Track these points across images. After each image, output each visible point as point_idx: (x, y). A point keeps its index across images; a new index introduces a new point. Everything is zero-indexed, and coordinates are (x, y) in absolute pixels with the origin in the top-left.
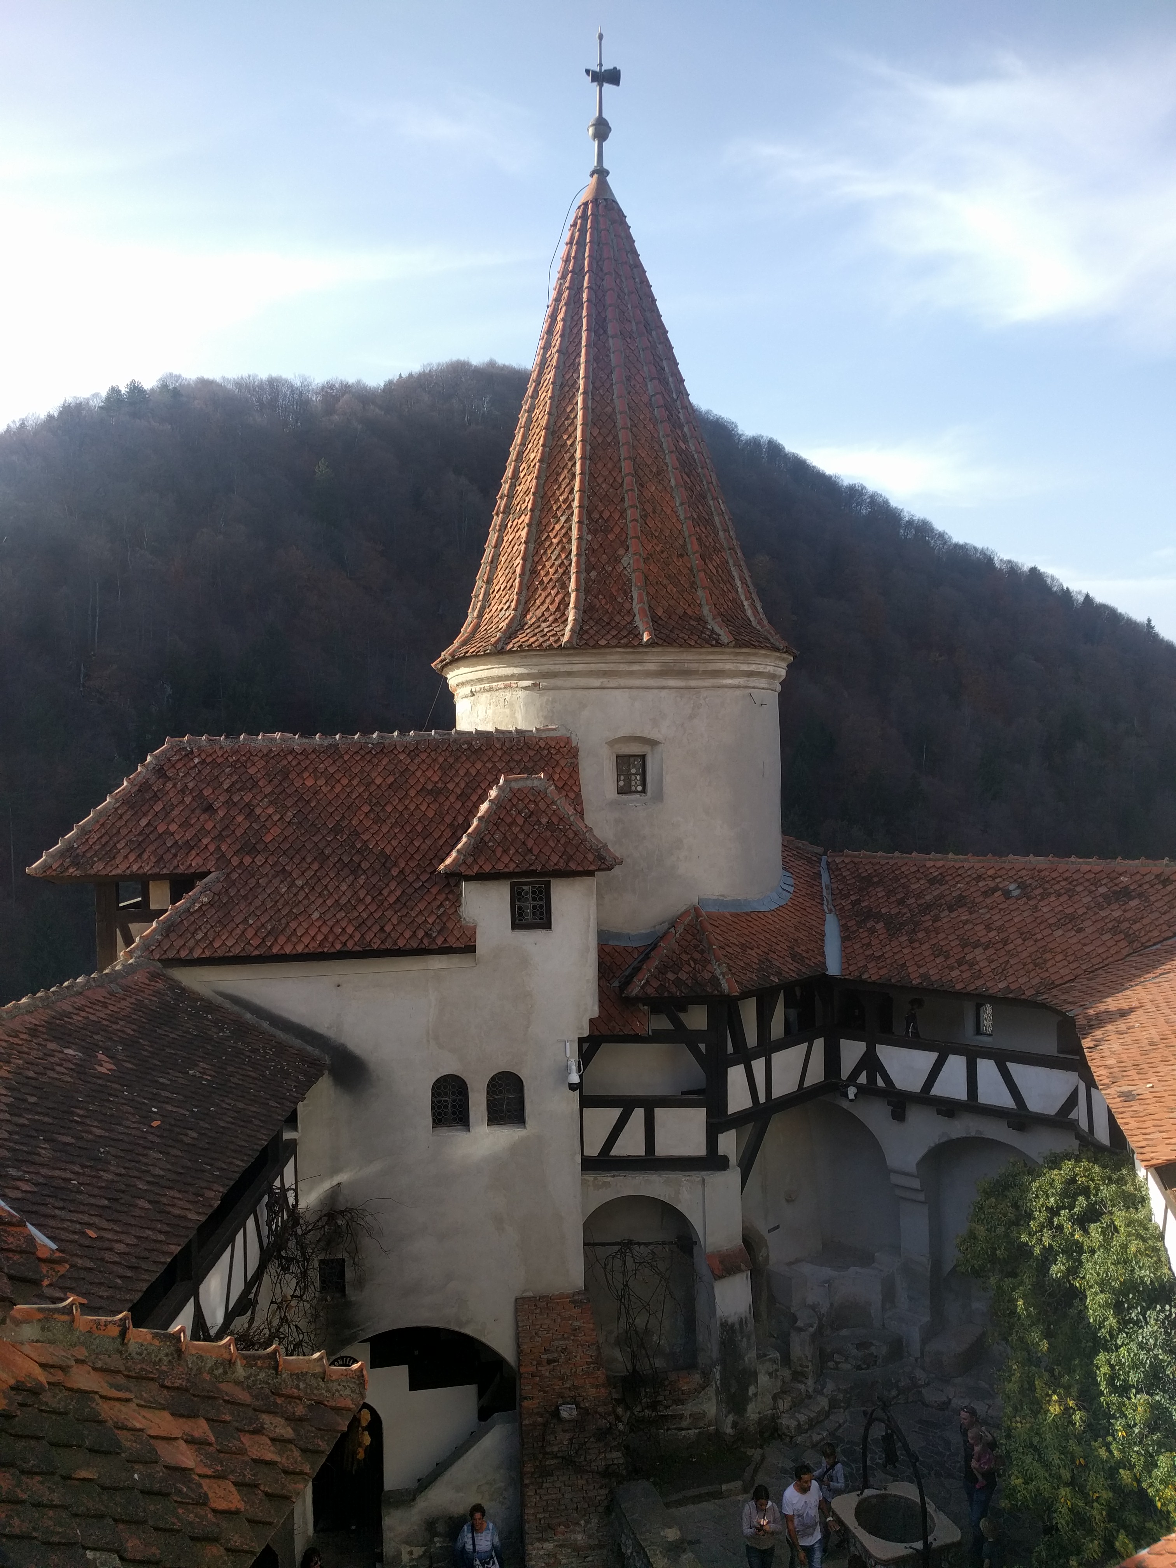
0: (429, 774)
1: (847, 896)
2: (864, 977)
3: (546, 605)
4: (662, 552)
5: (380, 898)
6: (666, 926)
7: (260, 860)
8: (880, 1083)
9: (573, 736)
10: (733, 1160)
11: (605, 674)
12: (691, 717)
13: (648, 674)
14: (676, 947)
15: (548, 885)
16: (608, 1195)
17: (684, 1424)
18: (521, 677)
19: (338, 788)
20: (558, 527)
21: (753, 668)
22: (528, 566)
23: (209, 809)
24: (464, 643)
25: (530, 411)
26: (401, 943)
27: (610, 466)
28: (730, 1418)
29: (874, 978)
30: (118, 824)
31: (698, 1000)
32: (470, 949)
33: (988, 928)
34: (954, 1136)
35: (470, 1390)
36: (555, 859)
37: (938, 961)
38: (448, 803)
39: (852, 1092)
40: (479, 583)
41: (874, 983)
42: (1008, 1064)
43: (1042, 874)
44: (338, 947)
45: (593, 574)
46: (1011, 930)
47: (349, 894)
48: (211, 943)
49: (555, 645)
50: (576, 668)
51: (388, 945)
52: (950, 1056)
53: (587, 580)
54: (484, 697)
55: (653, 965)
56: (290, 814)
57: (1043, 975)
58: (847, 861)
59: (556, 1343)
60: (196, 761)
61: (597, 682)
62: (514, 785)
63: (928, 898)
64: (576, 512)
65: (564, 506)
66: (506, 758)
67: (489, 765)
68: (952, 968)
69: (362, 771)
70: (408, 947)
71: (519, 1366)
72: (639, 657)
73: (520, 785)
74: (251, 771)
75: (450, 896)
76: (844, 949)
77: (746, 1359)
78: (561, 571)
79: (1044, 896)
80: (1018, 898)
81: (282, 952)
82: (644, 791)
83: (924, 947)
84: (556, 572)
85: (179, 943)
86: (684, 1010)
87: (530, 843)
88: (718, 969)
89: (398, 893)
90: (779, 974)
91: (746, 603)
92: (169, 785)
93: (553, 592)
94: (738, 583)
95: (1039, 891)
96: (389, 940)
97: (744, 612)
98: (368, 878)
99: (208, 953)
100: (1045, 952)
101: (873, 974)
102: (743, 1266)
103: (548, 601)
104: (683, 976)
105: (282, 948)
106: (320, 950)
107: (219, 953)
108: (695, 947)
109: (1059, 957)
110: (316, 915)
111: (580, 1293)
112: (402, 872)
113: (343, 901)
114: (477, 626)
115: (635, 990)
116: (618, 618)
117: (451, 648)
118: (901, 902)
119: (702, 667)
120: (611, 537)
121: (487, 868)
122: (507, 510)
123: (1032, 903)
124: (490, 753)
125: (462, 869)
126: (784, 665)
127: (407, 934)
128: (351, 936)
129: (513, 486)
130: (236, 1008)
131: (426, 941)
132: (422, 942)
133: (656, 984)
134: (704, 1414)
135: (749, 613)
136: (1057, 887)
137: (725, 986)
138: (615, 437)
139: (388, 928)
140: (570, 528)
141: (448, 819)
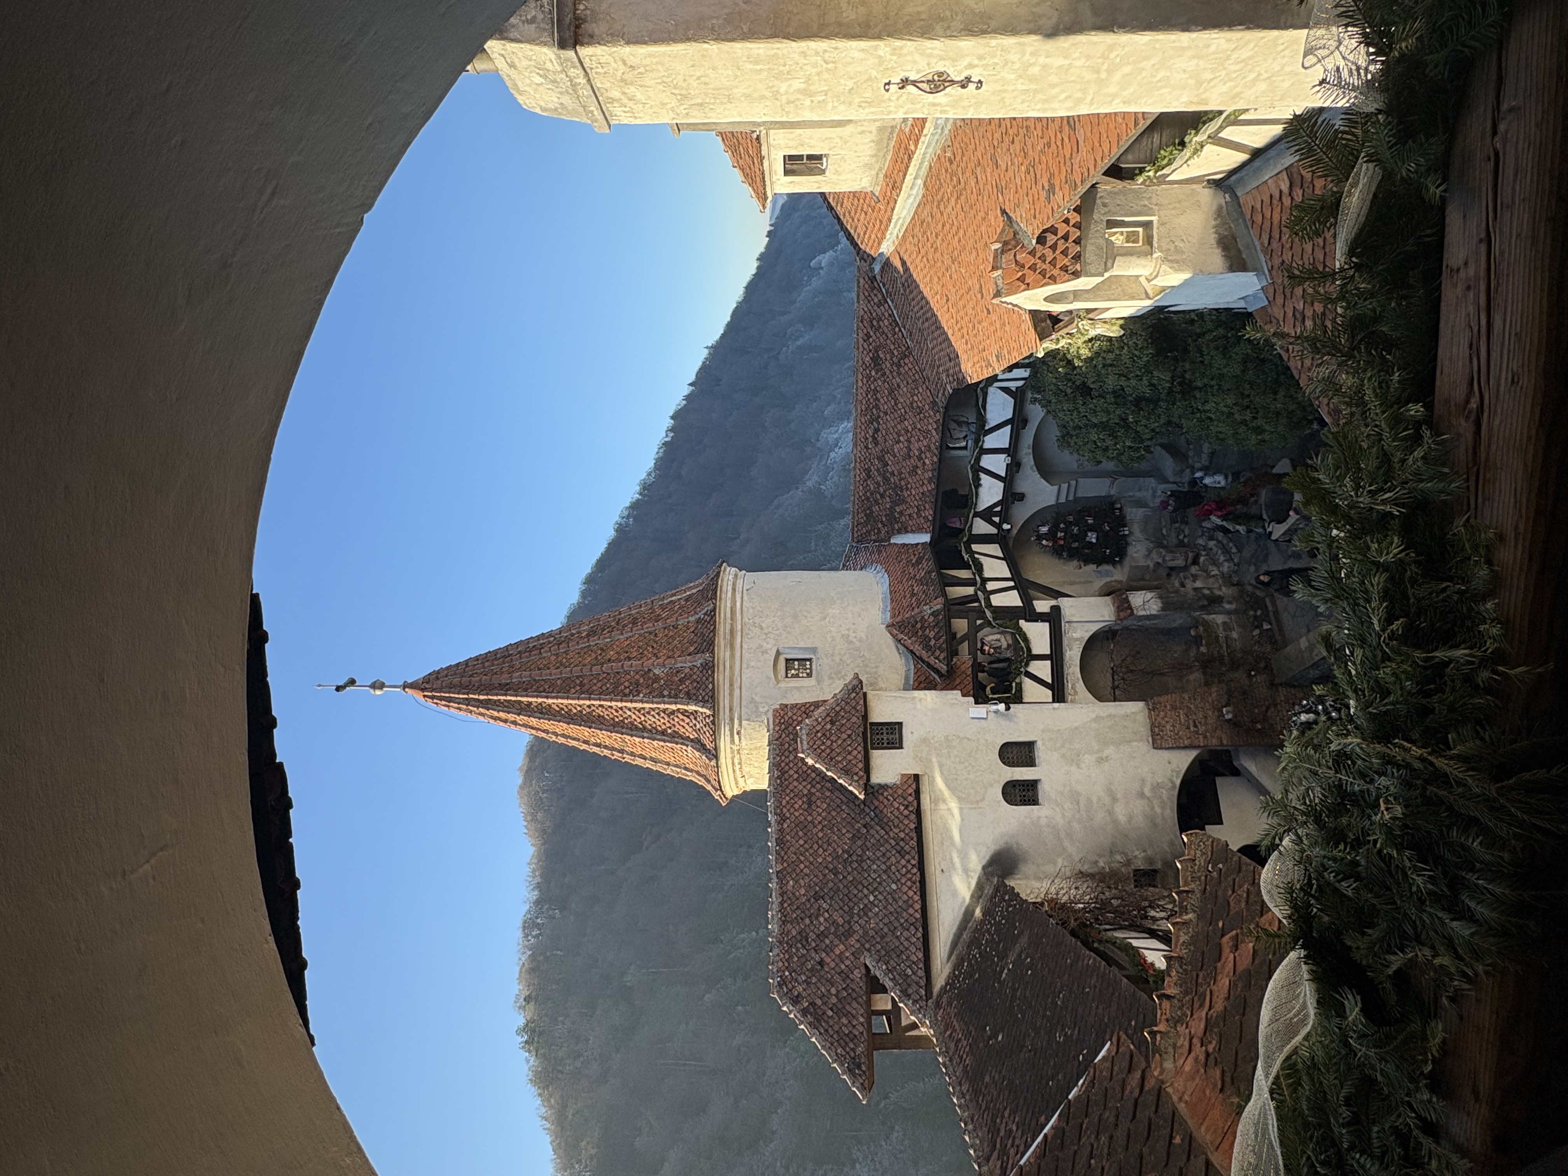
0: (796, 806)
1: (879, 529)
2: (930, 518)
3: (685, 725)
4: (653, 647)
5: (882, 841)
6: (899, 646)
7: (856, 927)
8: (998, 509)
9: (773, 707)
10: (1053, 602)
11: (731, 685)
12: (762, 628)
13: (732, 656)
14: (913, 639)
15: (872, 724)
16: (1081, 686)
18: (732, 741)
19: (806, 871)
20: (634, 717)
21: (730, 588)
22: (659, 737)
23: (821, 963)
24: (708, 781)
25: (556, 735)
26: (912, 826)
27: (595, 681)
28: (1227, 606)
29: (931, 512)
30: (831, 1032)
31: (949, 625)
32: (916, 777)
33: (898, 442)
34: (1033, 463)
35: (1219, 781)
36: (854, 719)
37: (920, 472)
38: (817, 794)
39: (1006, 527)
40: (669, 772)
41: (935, 513)
42: (986, 428)
43: (864, 409)
44: (915, 870)
45: (666, 693)
46: (899, 428)
47: (879, 863)
48: (914, 963)
49: (712, 718)
50: (727, 705)
51: (914, 835)
52: (981, 465)
53: (670, 696)
54: (746, 769)
55: (924, 654)
56: (824, 906)
57: (927, 407)
58: (856, 529)
59: (1183, 721)
60: (787, 973)
61: (737, 692)
62: (805, 746)
63: (879, 479)
64: (624, 704)
65: (620, 712)
66: (786, 753)
67: (791, 765)
68: (924, 463)
69: (795, 854)
70: (915, 821)
71: (1199, 747)
72: (721, 662)
73: (805, 743)
74: (794, 933)
75: (880, 792)
76: (913, 532)
78: (662, 714)
79: (877, 407)
80: (879, 423)
81: (920, 911)
82: (810, 660)
83: (910, 480)
84: (663, 718)
85: (915, 987)
86: (955, 634)
87: (844, 736)
88: (927, 610)
89: (878, 828)
90: (930, 572)
91: (688, 593)
92: (804, 994)
93: (676, 719)
94: (674, 598)
95: (874, 410)
96: (911, 834)
97: (693, 594)
98: (868, 849)
99: (921, 965)
100: (913, 408)
101: (929, 513)
102: (1124, 596)
103: (682, 723)
104: (932, 635)
105: (916, 911)
106: (918, 884)
107: (921, 955)
108: (913, 626)
109: (915, 398)
110: (894, 887)
111: (1148, 705)
112: (865, 826)
113: (884, 867)
114: (698, 773)
115: (943, 668)
116: (695, 677)
117: (713, 792)
118: (882, 496)
119: (729, 621)
120: (641, 681)
121: (861, 765)
122: (621, 751)
123: (882, 414)
124: (783, 765)
125: (861, 782)
126: (728, 569)
127: (906, 822)
128: (908, 861)
129: (606, 747)
130: (959, 946)
131: (911, 809)
132: (911, 811)
133: (938, 653)
134: (1224, 623)
135: (694, 591)
136: (872, 401)
137: (938, 607)
138: (578, 677)
139: (902, 835)
140: (635, 708)
141: (828, 794)
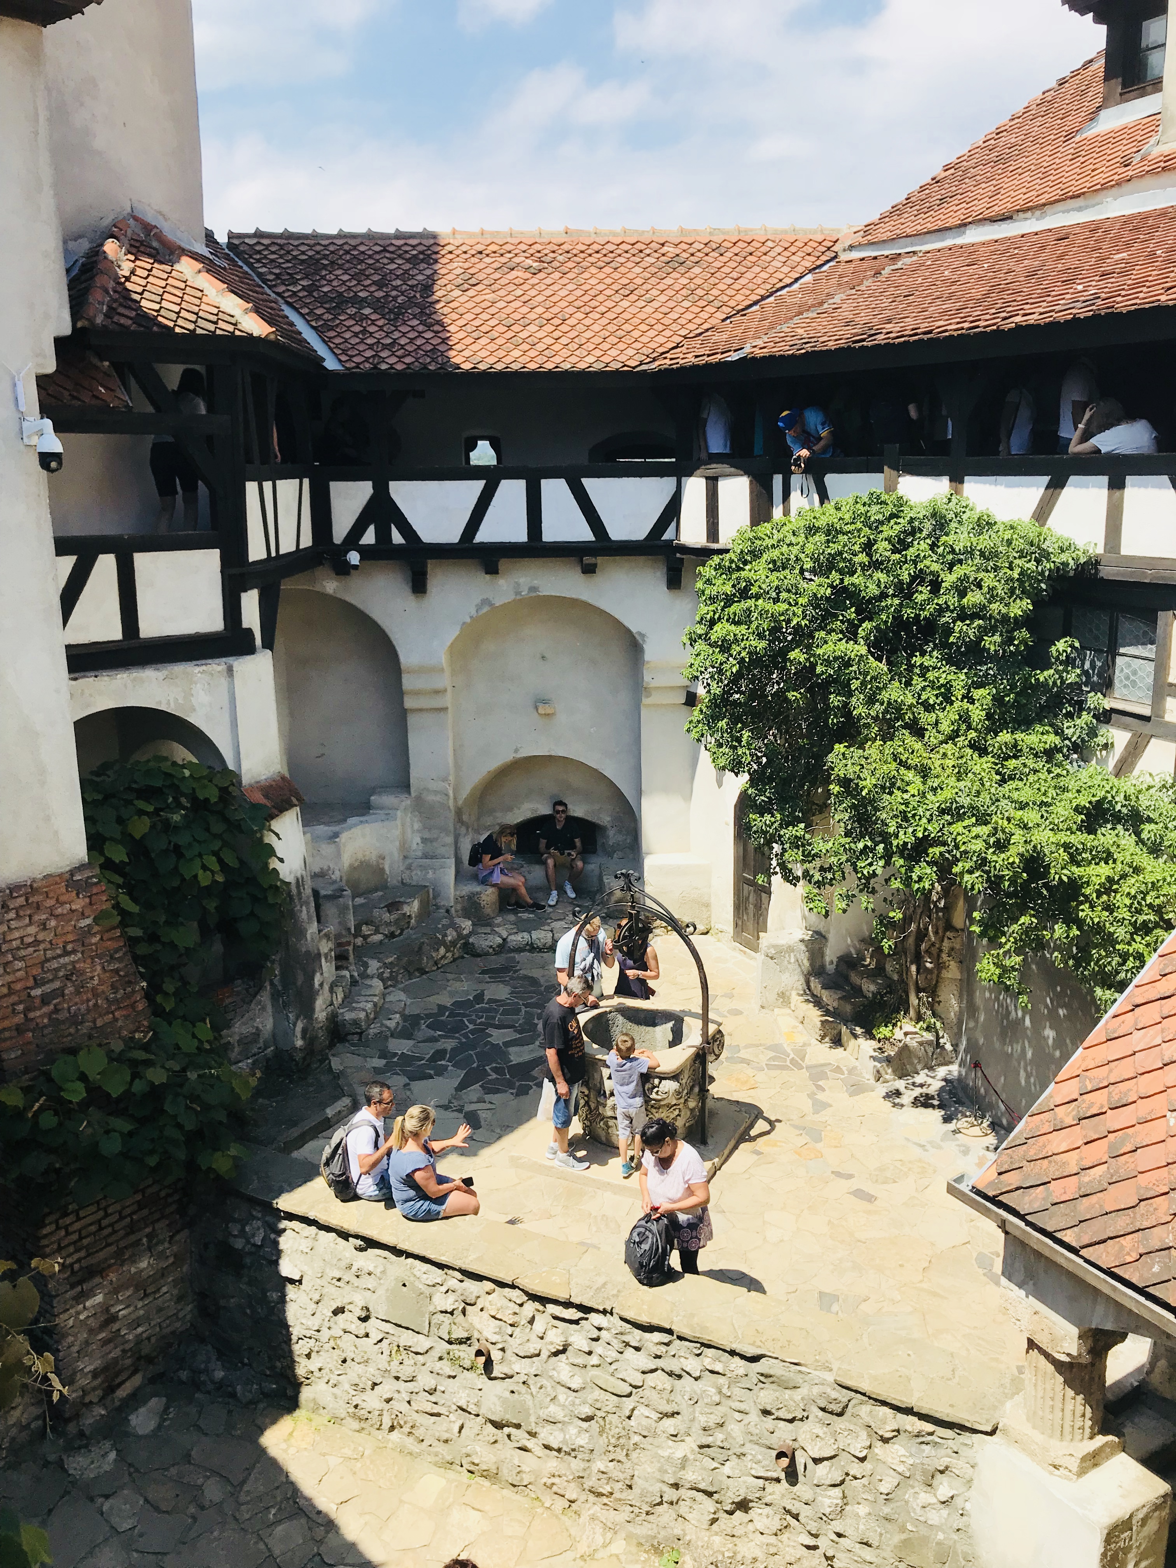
2: (382, 369)
8: (397, 538)
10: (259, 639)
17: (233, 1055)
28: (300, 1026)
33: (528, 305)
34: (496, 602)
39: (354, 557)
42: (585, 481)
52: (503, 482)
55: (108, 286)
58: (266, 240)
59: (53, 965)
68: (508, 349)
76: (327, 340)
77: (309, 937)
79: (582, 268)
80: (548, 272)
101: (395, 363)
102: (294, 800)
104: (171, 307)
108: (165, 271)
111: (83, 868)
115: (98, 316)
118: (380, 285)
134: (258, 1033)
136: (591, 260)
137: (250, 324)
